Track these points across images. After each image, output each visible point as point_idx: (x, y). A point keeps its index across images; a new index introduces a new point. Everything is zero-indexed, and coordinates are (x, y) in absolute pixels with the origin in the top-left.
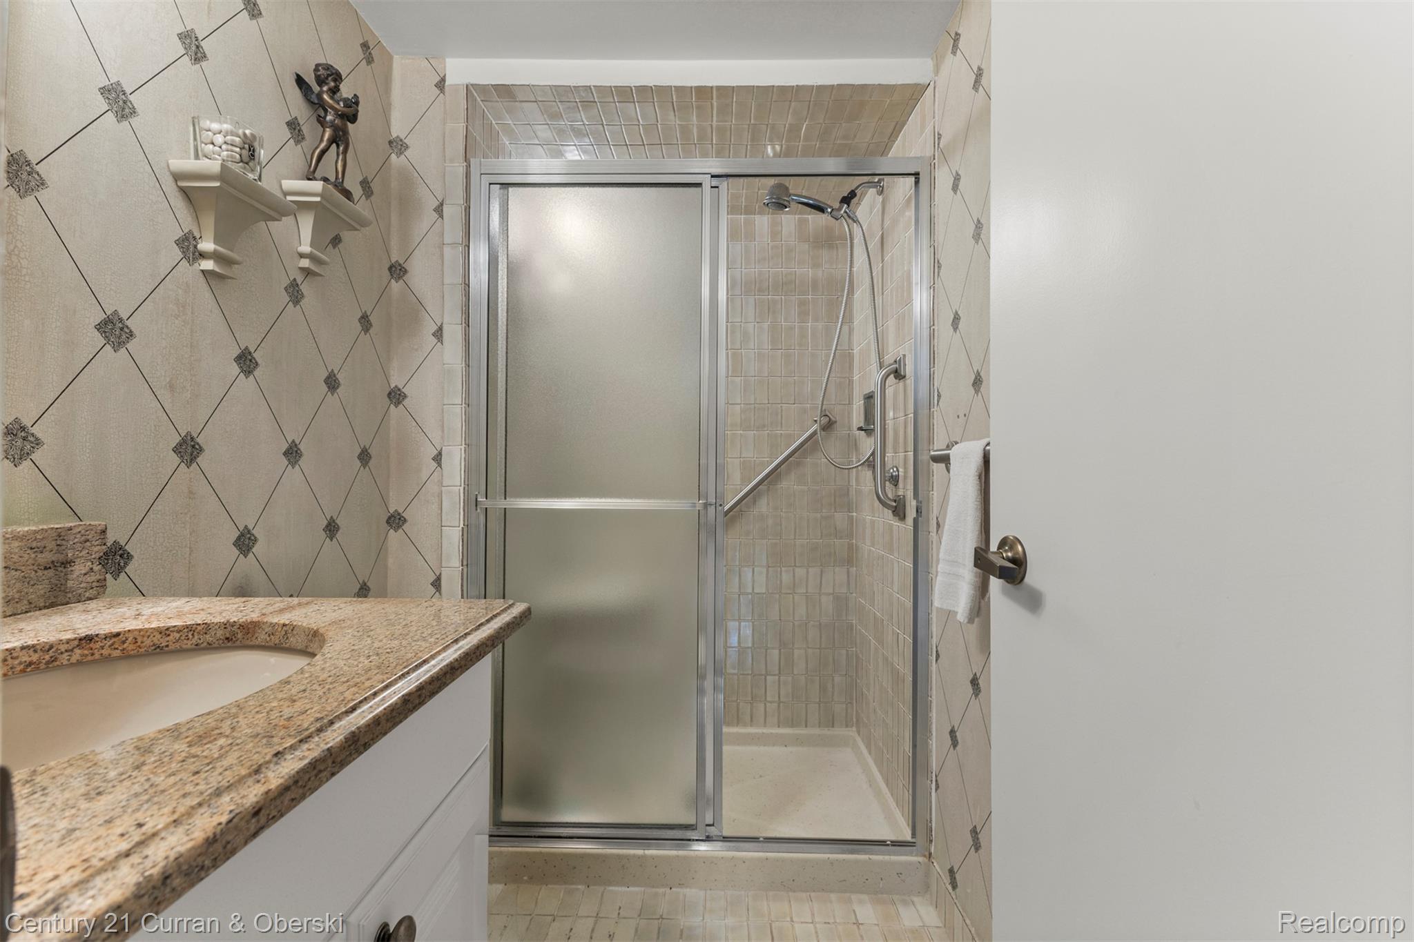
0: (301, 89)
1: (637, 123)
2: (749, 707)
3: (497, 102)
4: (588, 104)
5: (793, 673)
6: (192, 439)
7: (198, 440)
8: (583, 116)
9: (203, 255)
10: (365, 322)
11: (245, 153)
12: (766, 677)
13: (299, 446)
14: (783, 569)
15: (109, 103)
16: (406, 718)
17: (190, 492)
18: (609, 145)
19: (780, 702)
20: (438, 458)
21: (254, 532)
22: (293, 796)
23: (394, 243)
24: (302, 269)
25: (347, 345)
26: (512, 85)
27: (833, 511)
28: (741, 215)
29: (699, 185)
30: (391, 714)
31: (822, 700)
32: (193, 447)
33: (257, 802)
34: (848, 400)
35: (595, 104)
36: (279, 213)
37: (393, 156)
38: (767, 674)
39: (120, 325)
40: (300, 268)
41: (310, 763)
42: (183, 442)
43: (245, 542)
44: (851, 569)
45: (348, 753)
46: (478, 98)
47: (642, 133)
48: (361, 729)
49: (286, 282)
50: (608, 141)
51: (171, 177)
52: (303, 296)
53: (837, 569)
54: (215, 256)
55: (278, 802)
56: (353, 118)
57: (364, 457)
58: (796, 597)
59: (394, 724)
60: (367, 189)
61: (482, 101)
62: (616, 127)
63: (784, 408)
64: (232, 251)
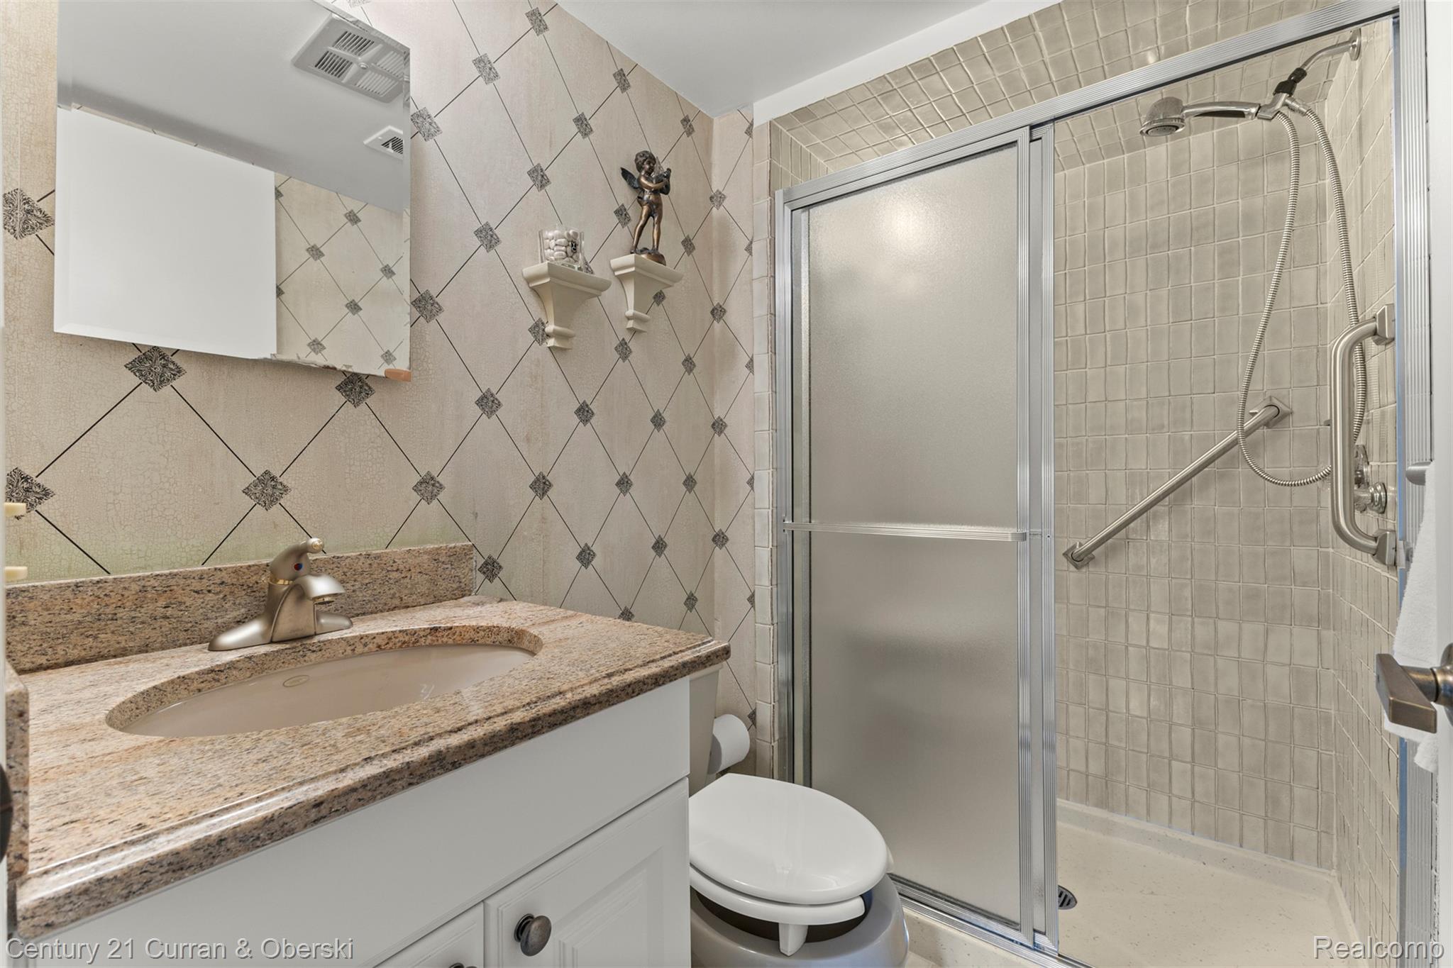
0: (626, 179)
1: (949, 94)
2: (1144, 795)
3: (801, 126)
4: (887, 95)
5: (1216, 765)
6: (544, 477)
7: (548, 478)
8: (886, 108)
9: (548, 336)
10: (689, 364)
11: (569, 249)
12: (1170, 761)
13: (630, 477)
14: (1196, 620)
15: (482, 240)
16: (513, 744)
17: (543, 518)
18: (924, 128)
19: (1193, 802)
20: (751, 482)
21: (592, 548)
22: (360, 797)
23: (716, 288)
24: (629, 329)
25: (671, 387)
26: (809, 105)
27: (1288, 543)
28: (1124, 154)
29: (1014, 143)
30: (490, 739)
31: (1269, 815)
32: (544, 483)
33: (320, 797)
34: (1315, 380)
35: (895, 91)
36: (597, 289)
37: (714, 209)
38: (1172, 758)
39: (492, 399)
40: (628, 329)
41: (384, 772)
42: (537, 480)
43: (585, 556)
44: (1324, 633)
45: (430, 768)
46: (783, 129)
47: (957, 102)
48: (450, 750)
49: (616, 343)
50: (922, 125)
51: (525, 282)
52: (631, 352)
53: (1296, 630)
54: (556, 335)
55: (342, 799)
56: (666, 190)
57: (690, 482)
58: (1220, 662)
59: (496, 748)
60: (689, 246)
61: (788, 131)
62: (926, 106)
63: (1194, 400)
64: (568, 328)
